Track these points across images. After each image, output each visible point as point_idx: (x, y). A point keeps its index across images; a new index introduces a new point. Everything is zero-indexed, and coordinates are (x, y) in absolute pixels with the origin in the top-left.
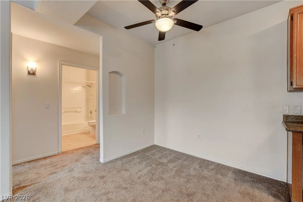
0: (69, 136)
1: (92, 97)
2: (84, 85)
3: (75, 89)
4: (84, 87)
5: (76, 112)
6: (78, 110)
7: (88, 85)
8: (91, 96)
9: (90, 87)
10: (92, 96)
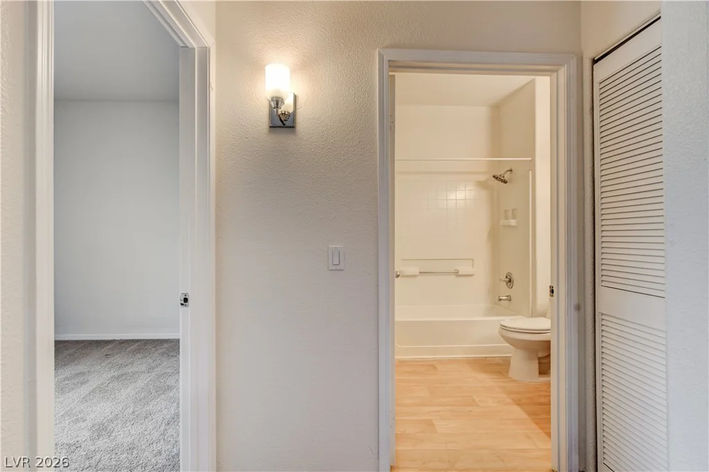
0: (431, 366)
1: (513, 222)
2: (482, 178)
3: (452, 196)
4: (482, 185)
5: (457, 273)
6: (463, 269)
7: (497, 174)
8: (506, 218)
9: (505, 182)
10: (514, 218)
